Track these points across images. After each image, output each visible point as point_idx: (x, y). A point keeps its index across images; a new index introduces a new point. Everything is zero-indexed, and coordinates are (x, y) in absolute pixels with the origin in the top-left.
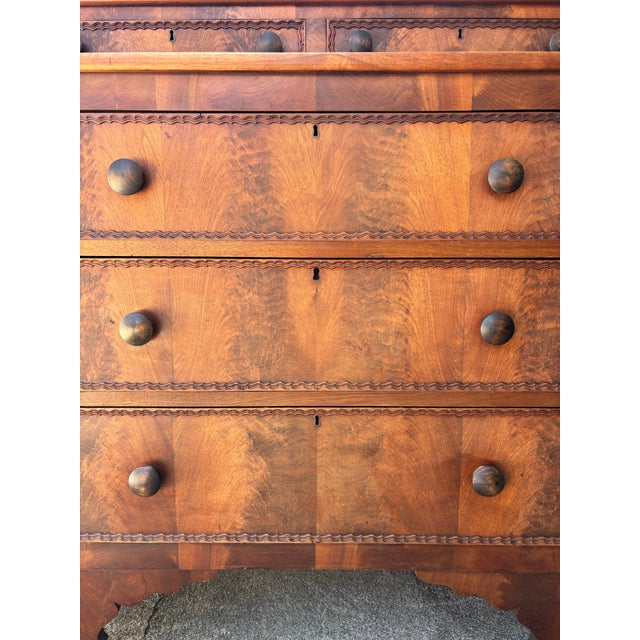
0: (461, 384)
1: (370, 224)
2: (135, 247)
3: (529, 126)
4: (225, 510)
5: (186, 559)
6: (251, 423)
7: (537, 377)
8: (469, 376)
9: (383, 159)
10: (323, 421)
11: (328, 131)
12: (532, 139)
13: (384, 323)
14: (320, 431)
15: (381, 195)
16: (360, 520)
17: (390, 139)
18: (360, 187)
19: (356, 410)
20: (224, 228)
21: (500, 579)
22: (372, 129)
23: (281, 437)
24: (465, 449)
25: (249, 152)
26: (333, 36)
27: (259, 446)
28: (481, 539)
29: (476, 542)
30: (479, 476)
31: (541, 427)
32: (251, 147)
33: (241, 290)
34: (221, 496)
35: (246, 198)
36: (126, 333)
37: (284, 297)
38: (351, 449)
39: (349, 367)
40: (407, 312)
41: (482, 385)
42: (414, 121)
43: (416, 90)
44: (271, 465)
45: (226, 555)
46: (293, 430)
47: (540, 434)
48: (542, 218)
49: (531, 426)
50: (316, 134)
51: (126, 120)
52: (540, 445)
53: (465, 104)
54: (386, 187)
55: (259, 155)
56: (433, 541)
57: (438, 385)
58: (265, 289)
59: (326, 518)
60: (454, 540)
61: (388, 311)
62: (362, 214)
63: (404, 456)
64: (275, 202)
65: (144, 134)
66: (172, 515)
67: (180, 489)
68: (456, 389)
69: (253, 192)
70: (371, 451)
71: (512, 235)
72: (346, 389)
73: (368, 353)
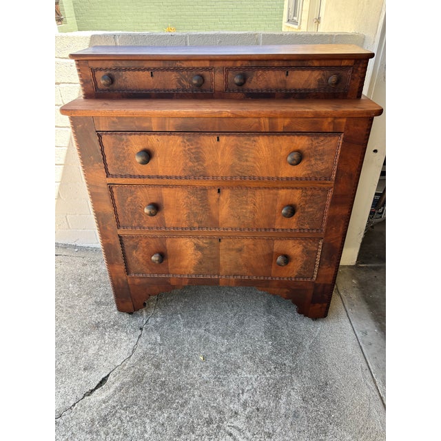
0: (274, 229)
1: (240, 174)
2: (148, 181)
3: (306, 138)
4: (187, 267)
5: (173, 282)
6: (195, 241)
7: (303, 227)
8: (277, 227)
9: (246, 150)
10: (222, 240)
11: (223, 139)
12: (307, 143)
13: (246, 209)
14: (221, 243)
15: (245, 163)
16: (236, 271)
17: (248, 142)
18: (236, 161)
19: (235, 237)
20: (182, 174)
21: (286, 290)
22: (241, 138)
23: (206, 245)
24: (275, 250)
25: (191, 147)
26: (227, 74)
27: (198, 248)
28: (280, 278)
29: (277, 279)
30: (279, 259)
31: (304, 244)
32: (192, 145)
33: (190, 196)
34: (185, 263)
35: (191, 164)
36: (146, 211)
37: (207, 199)
38: (232, 250)
39: (232, 223)
40: (255, 205)
41: (282, 230)
42: (258, 136)
43: (260, 123)
44: (203, 254)
45: (187, 281)
46: (211, 243)
47: (304, 246)
48: (310, 172)
49: (300, 243)
50: (218, 140)
51: (140, 134)
52: (303, 250)
53: (280, 129)
54: (247, 161)
55: (196, 148)
56: (262, 278)
57: (266, 229)
58: (199, 196)
59: (223, 270)
60: (270, 278)
61: (247, 204)
62: (237, 170)
63: (252, 252)
64: (202, 166)
65: (148, 139)
66: (168, 269)
67: (170, 261)
68: (272, 231)
69: (193, 162)
70: (240, 250)
71: (297, 179)
72: (230, 230)
73: (239, 218)
